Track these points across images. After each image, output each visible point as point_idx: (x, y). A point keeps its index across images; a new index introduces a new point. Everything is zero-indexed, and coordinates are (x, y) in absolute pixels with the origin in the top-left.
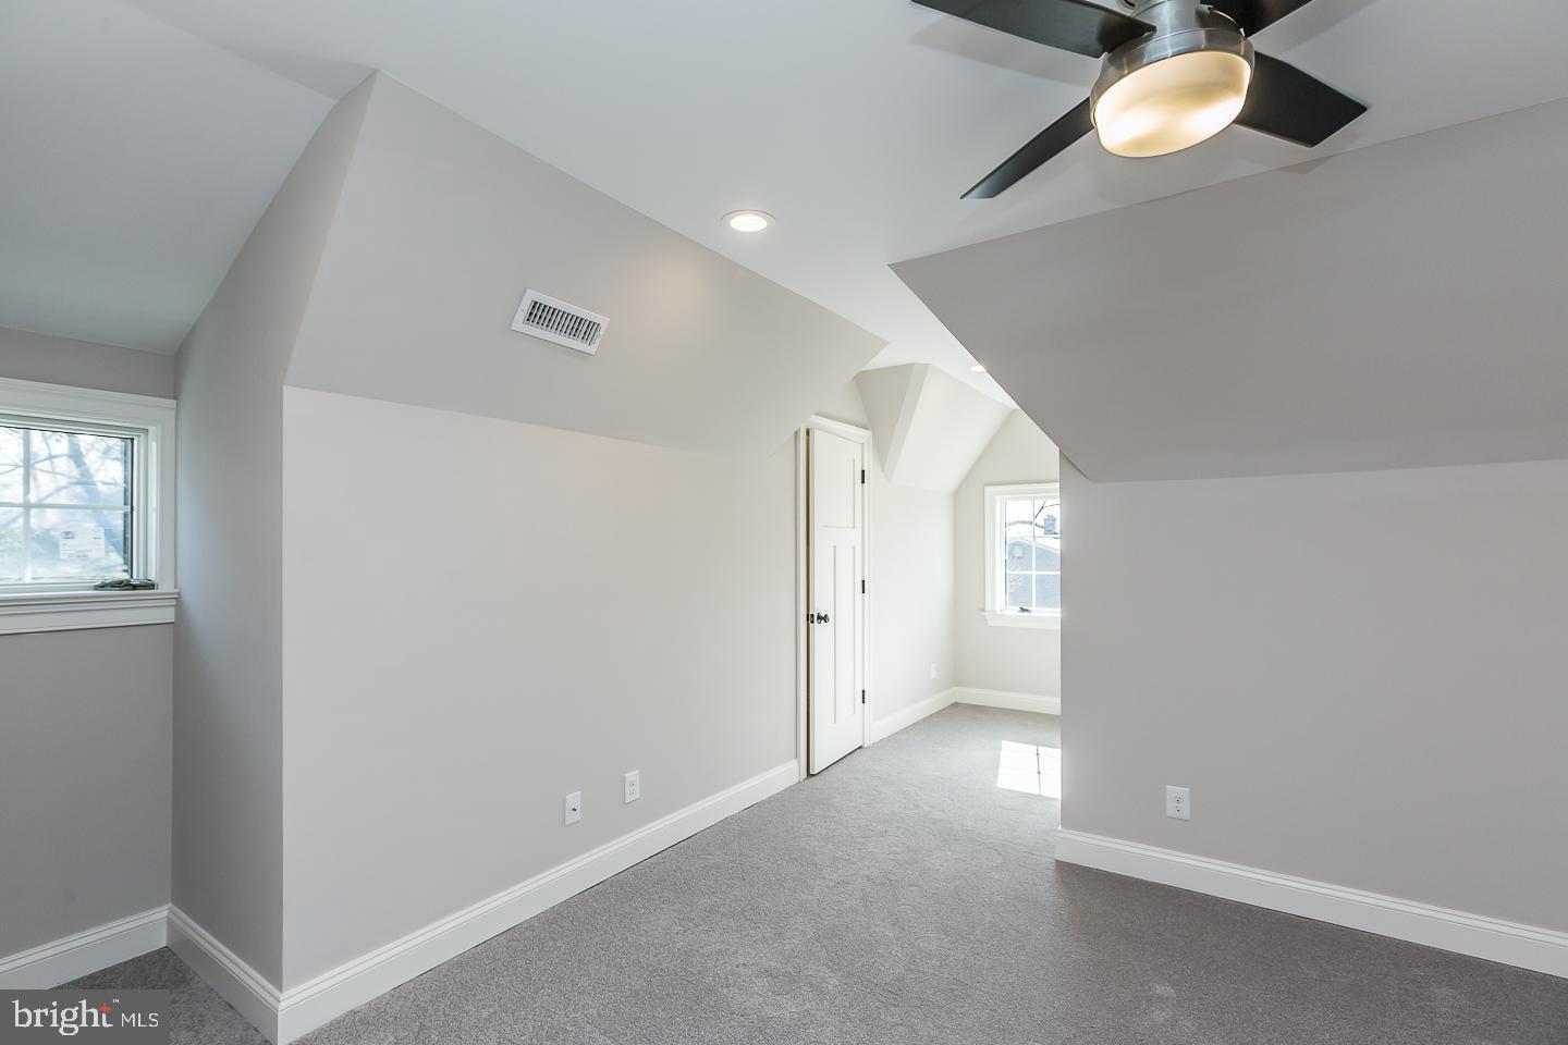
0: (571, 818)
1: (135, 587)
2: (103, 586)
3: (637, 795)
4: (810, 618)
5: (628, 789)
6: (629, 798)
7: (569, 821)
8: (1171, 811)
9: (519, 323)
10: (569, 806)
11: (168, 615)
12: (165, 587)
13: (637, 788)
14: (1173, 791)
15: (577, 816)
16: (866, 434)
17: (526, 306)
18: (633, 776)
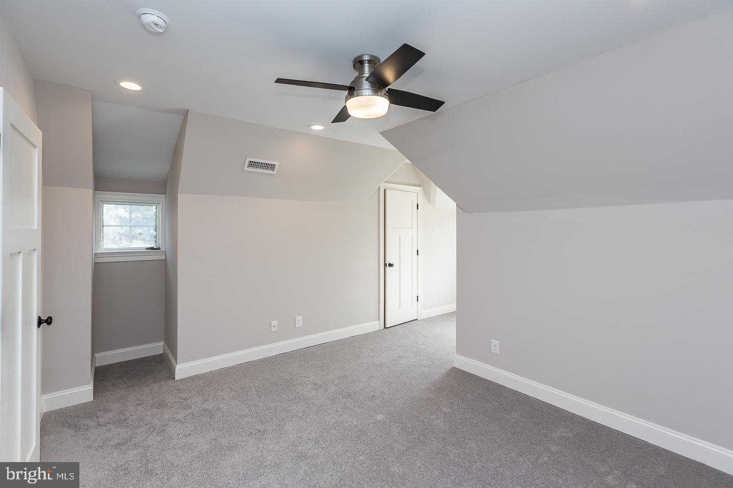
0: (273, 329)
1: (155, 249)
2: (147, 249)
3: (301, 325)
4: (385, 265)
5: (297, 322)
6: (297, 326)
7: (272, 330)
8: (493, 351)
9: (246, 168)
10: (273, 325)
11: (163, 257)
12: (163, 249)
13: (301, 322)
14: (495, 342)
15: (276, 329)
16: (419, 188)
17: (247, 163)
18: (299, 318)
